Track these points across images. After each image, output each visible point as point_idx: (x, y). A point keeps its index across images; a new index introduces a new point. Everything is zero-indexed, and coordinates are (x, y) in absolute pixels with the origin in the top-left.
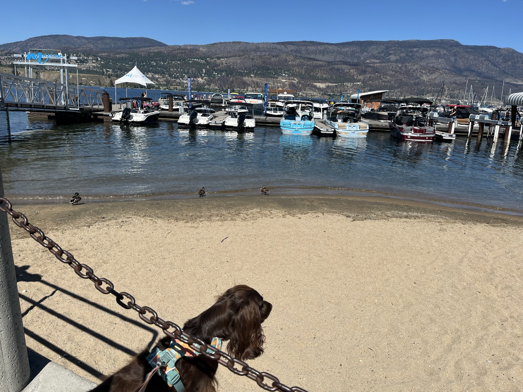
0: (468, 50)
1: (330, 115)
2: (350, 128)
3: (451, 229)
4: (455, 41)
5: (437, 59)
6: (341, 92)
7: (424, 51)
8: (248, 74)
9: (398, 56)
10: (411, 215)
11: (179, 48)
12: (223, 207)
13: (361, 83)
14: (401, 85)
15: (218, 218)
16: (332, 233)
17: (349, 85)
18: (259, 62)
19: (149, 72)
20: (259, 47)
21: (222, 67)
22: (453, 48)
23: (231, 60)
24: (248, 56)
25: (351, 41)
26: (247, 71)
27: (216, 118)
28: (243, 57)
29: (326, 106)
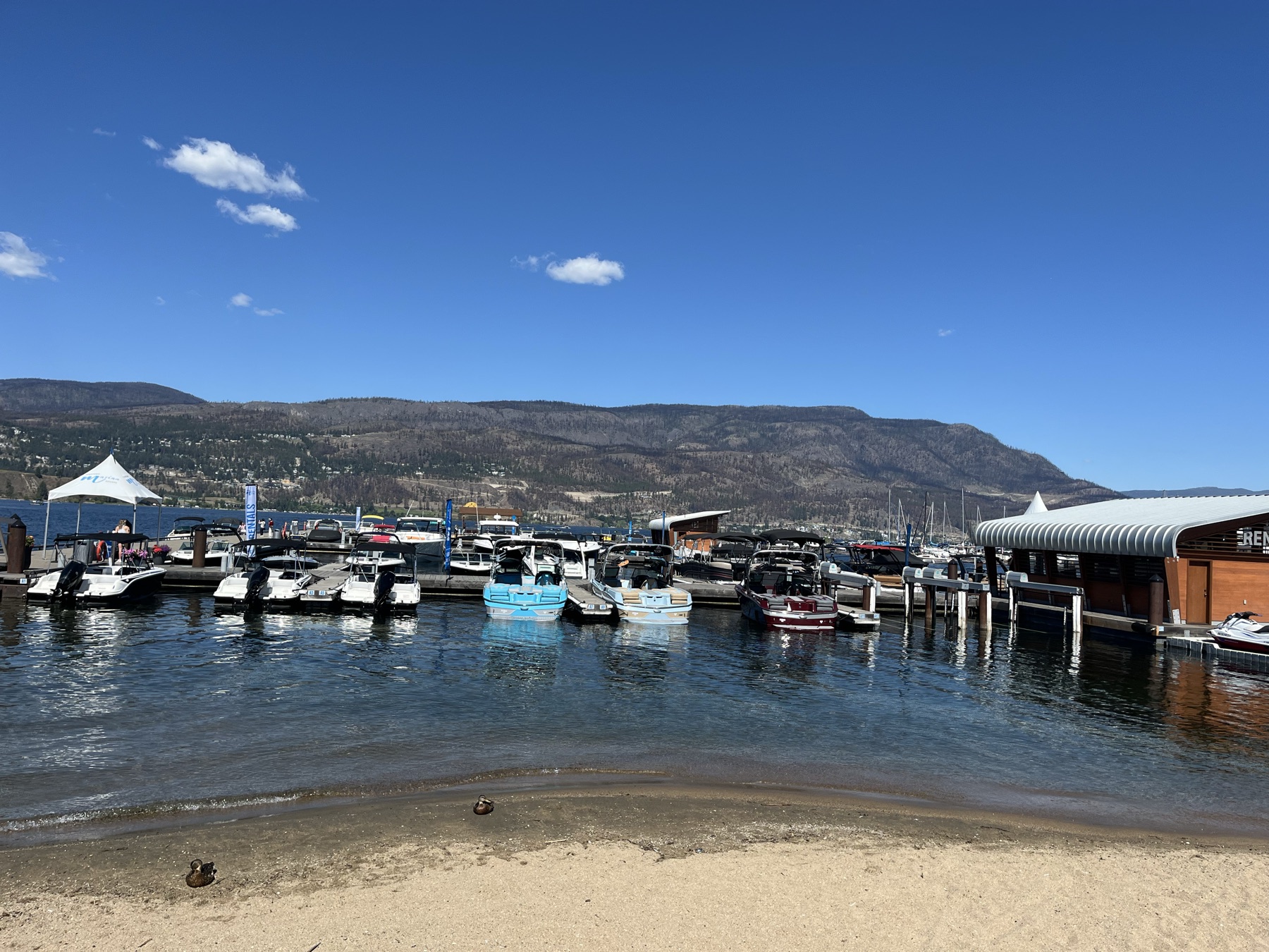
0: (884, 427)
1: (601, 570)
2: (650, 602)
3: (891, 866)
4: (856, 409)
5: (824, 446)
6: (627, 511)
7: (797, 429)
8: (409, 471)
9: (745, 436)
10: (798, 832)
11: (238, 409)
12: (313, 845)
13: (671, 492)
14: (757, 497)
15: (296, 883)
16: (608, 902)
17: (645, 495)
18: (436, 444)
19: (152, 463)
20: (436, 412)
21: (345, 455)
22: (854, 423)
23: (367, 439)
24: (409, 430)
25: (645, 404)
26: (405, 464)
27: (319, 583)
28: (398, 432)
29: (592, 546)
